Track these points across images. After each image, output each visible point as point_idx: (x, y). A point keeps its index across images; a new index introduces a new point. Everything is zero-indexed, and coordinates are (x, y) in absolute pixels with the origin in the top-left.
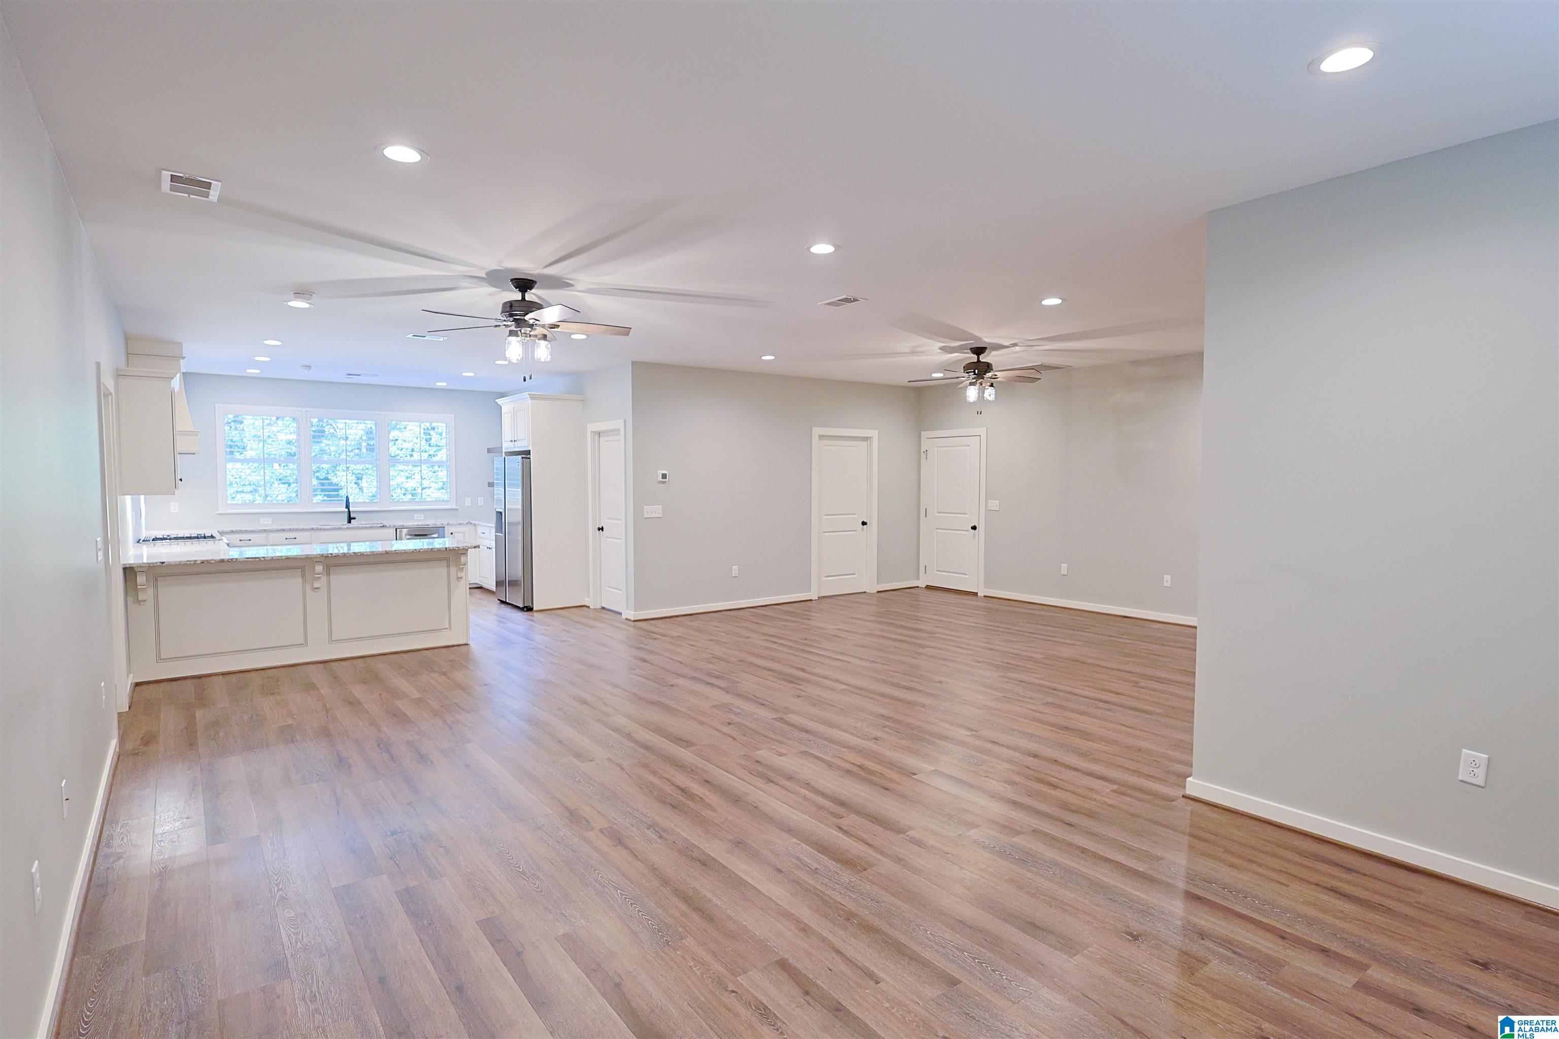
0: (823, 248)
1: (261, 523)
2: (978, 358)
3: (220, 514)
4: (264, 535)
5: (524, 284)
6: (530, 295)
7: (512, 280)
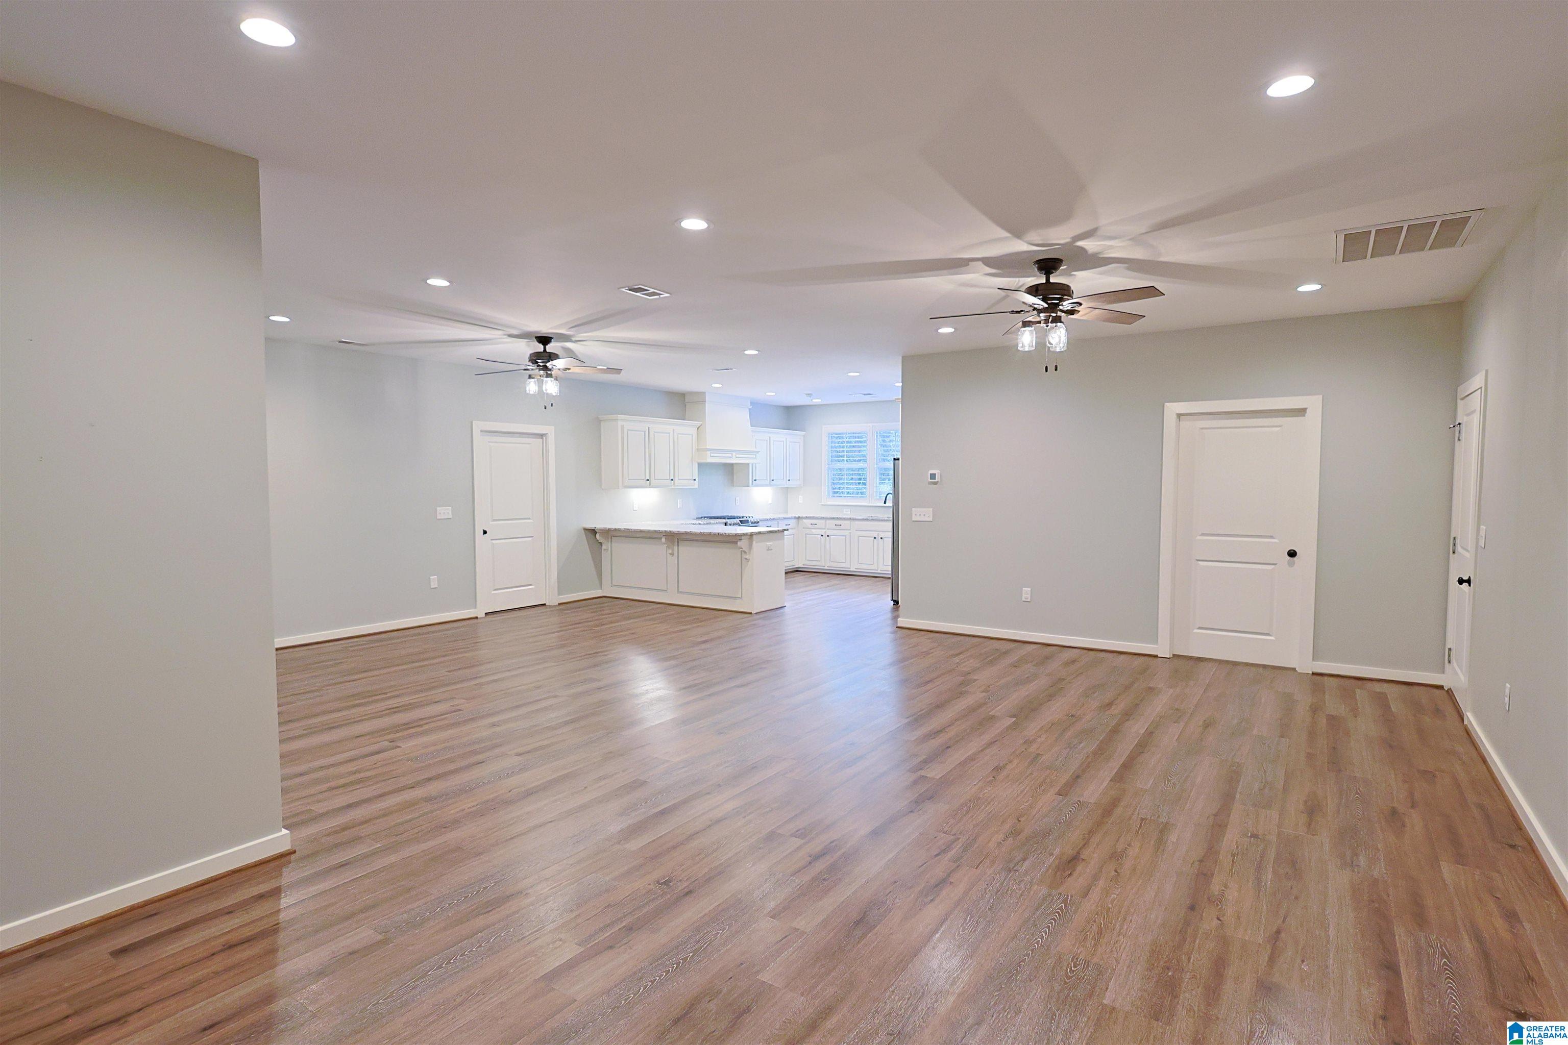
1: (845, 512)
2: (1048, 279)
3: (823, 505)
4: (823, 521)
5: (544, 340)
6: (550, 348)
7: (536, 337)
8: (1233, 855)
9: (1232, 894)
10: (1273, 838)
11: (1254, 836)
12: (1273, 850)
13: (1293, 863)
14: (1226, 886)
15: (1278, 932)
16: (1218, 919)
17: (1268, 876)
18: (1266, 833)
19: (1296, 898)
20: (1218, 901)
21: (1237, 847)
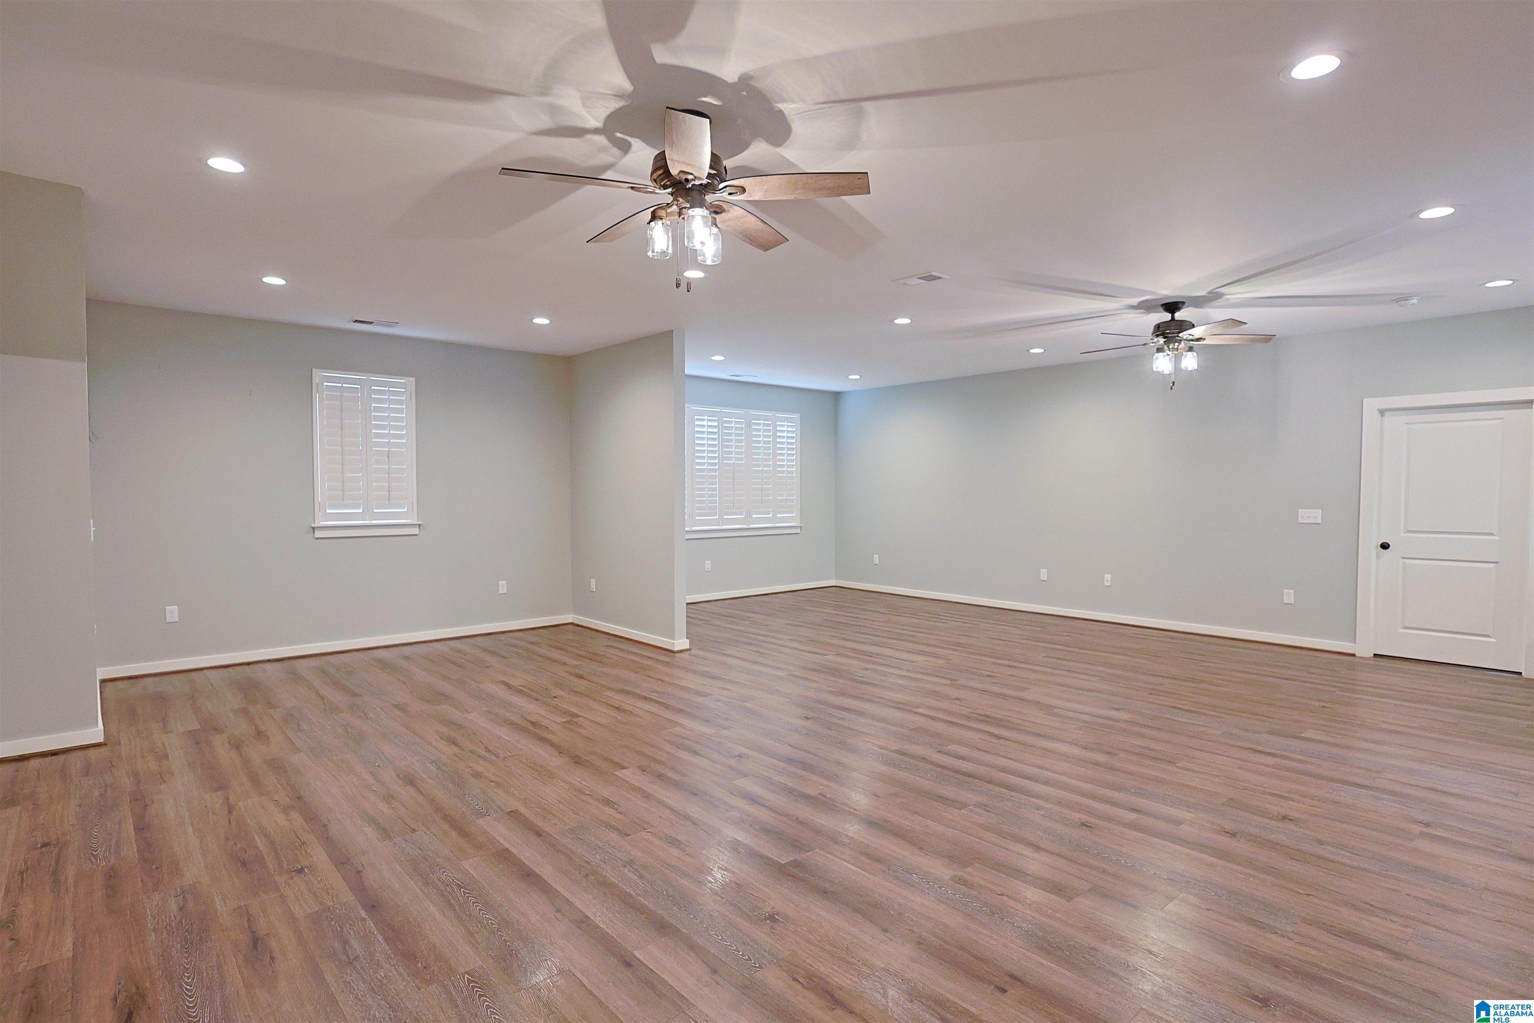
0: (902, 321)
5: (1172, 307)
6: (1178, 315)
7: (1162, 305)
8: (304, 843)
9: (280, 818)
10: (281, 880)
11: (301, 871)
12: (271, 866)
13: (244, 864)
14: (289, 820)
15: (230, 812)
16: (276, 801)
17: (260, 842)
18: (290, 881)
19: (228, 839)
20: (285, 810)
21: (306, 851)
